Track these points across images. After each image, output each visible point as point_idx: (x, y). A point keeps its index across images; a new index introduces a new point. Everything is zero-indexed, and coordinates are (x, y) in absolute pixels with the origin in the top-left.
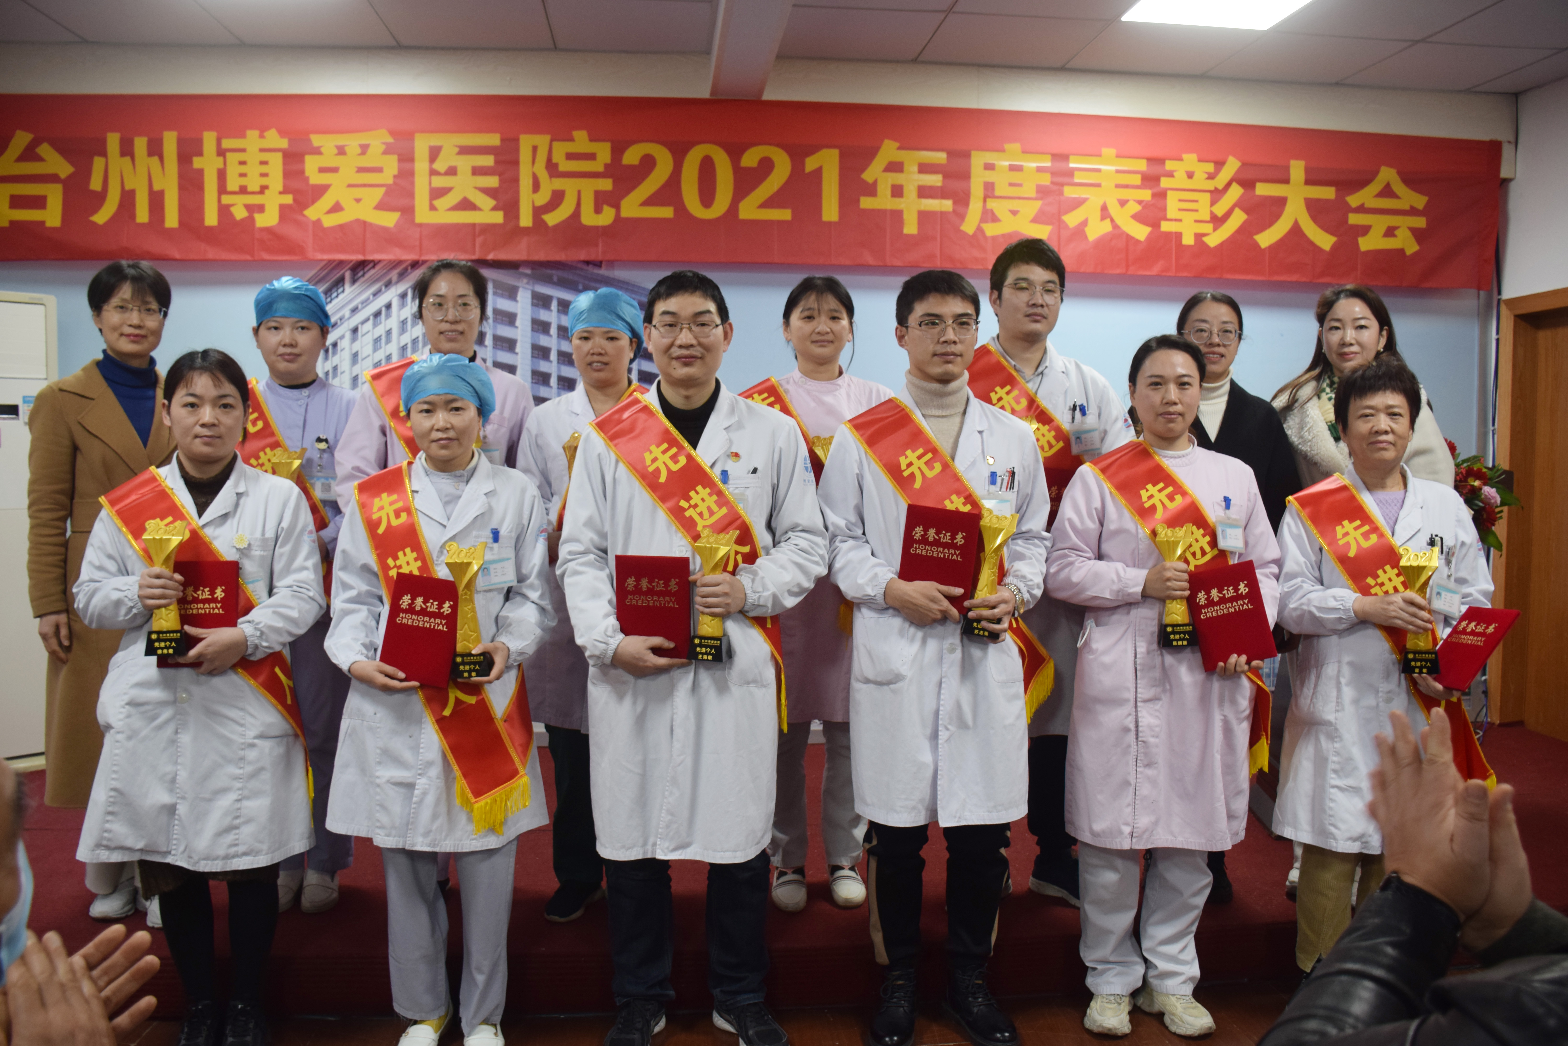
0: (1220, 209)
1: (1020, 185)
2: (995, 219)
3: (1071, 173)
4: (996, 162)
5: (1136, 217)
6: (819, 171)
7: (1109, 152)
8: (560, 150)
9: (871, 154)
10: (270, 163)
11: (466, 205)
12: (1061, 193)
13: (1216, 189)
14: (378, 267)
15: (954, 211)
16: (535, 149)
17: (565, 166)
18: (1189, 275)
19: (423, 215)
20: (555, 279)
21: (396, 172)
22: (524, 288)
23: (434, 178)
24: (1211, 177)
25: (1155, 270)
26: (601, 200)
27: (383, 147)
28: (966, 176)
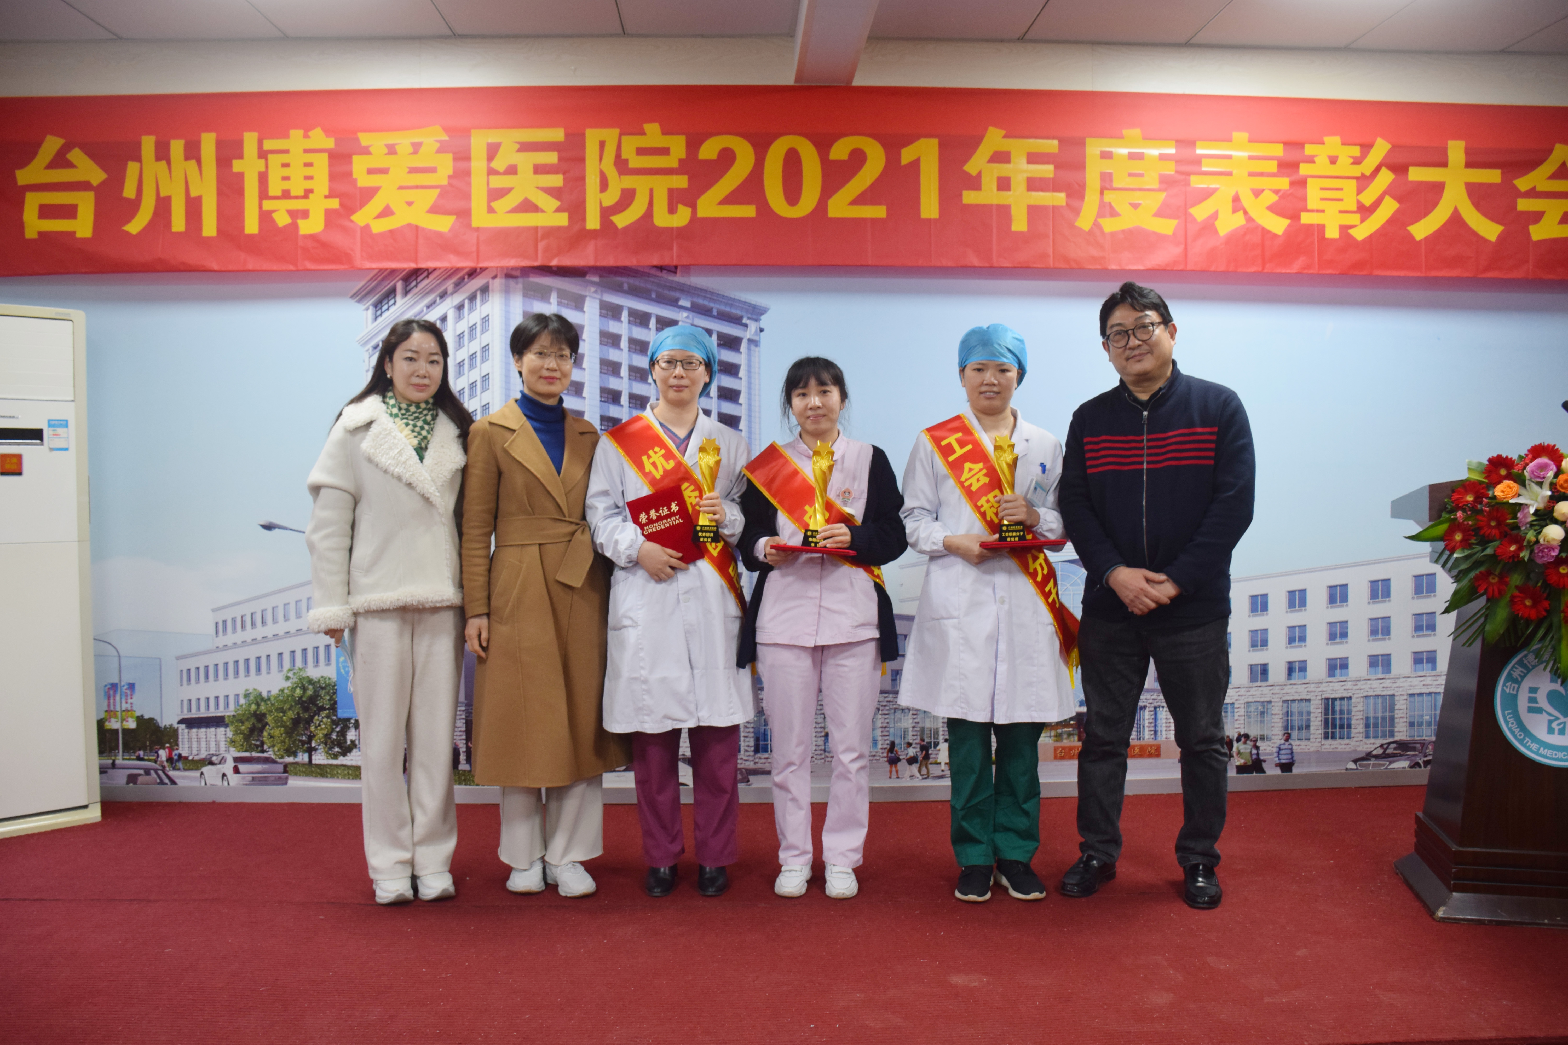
0: (1368, 198)
1: (1142, 175)
2: (1114, 213)
3: (1198, 161)
4: (1113, 150)
5: (1272, 208)
6: (916, 164)
7: (1240, 136)
8: (630, 144)
9: (974, 143)
10: (315, 164)
11: (528, 207)
12: (1188, 183)
13: (1363, 175)
14: (432, 277)
15: (1067, 205)
16: (602, 144)
17: (636, 162)
18: (1334, 272)
19: (480, 218)
20: (626, 287)
21: (451, 172)
22: (591, 297)
23: (492, 177)
24: (1357, 161)
25: (1295, 267)
26: (675, 199)
27: (438, 145)
28: (1080, 166)
